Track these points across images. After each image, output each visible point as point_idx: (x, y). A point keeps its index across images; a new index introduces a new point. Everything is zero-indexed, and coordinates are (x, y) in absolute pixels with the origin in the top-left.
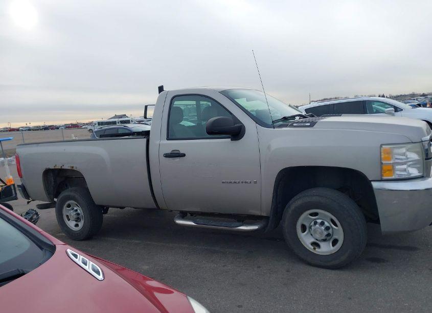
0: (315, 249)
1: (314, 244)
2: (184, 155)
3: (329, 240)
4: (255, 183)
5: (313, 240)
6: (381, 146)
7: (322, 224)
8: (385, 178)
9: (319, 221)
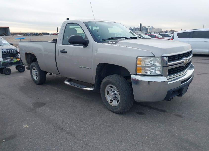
0: (111, 103)
1: (111, 100)
2: (66, 52)
3: (116, 100)
4: (90, 69)
5: (110, 99)
6: (137, 57)
7: (114, 91)
8: (138, 73)
9: (113, 90)
